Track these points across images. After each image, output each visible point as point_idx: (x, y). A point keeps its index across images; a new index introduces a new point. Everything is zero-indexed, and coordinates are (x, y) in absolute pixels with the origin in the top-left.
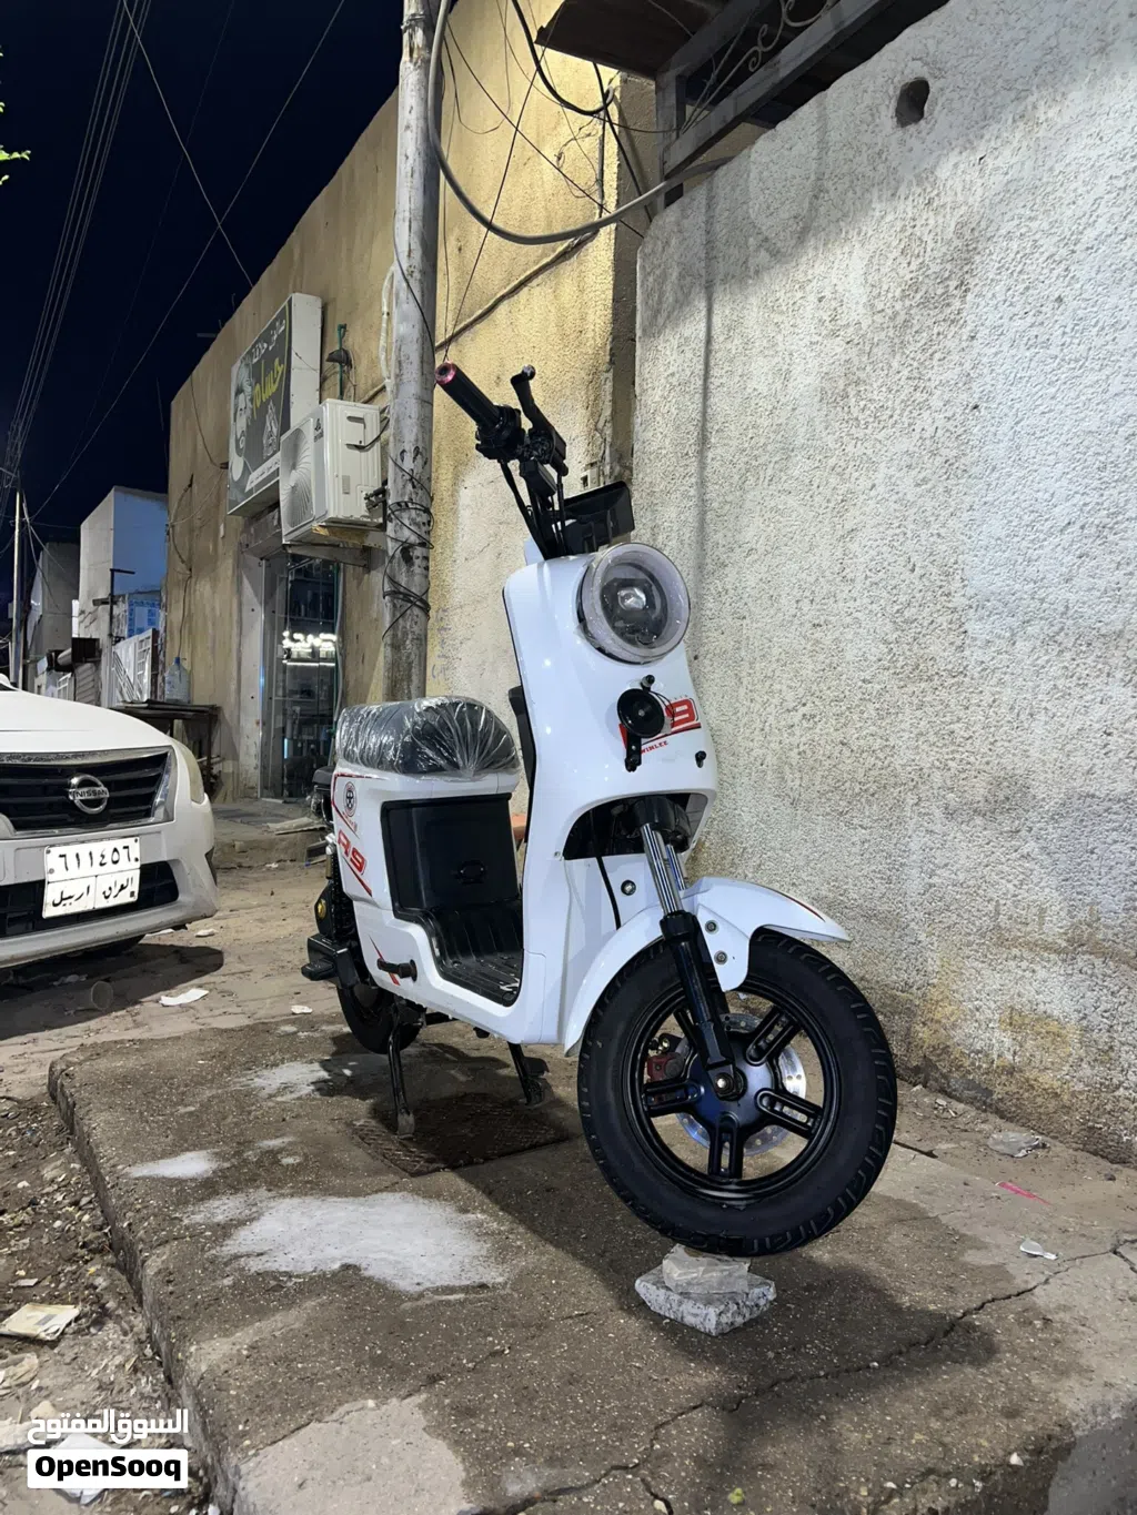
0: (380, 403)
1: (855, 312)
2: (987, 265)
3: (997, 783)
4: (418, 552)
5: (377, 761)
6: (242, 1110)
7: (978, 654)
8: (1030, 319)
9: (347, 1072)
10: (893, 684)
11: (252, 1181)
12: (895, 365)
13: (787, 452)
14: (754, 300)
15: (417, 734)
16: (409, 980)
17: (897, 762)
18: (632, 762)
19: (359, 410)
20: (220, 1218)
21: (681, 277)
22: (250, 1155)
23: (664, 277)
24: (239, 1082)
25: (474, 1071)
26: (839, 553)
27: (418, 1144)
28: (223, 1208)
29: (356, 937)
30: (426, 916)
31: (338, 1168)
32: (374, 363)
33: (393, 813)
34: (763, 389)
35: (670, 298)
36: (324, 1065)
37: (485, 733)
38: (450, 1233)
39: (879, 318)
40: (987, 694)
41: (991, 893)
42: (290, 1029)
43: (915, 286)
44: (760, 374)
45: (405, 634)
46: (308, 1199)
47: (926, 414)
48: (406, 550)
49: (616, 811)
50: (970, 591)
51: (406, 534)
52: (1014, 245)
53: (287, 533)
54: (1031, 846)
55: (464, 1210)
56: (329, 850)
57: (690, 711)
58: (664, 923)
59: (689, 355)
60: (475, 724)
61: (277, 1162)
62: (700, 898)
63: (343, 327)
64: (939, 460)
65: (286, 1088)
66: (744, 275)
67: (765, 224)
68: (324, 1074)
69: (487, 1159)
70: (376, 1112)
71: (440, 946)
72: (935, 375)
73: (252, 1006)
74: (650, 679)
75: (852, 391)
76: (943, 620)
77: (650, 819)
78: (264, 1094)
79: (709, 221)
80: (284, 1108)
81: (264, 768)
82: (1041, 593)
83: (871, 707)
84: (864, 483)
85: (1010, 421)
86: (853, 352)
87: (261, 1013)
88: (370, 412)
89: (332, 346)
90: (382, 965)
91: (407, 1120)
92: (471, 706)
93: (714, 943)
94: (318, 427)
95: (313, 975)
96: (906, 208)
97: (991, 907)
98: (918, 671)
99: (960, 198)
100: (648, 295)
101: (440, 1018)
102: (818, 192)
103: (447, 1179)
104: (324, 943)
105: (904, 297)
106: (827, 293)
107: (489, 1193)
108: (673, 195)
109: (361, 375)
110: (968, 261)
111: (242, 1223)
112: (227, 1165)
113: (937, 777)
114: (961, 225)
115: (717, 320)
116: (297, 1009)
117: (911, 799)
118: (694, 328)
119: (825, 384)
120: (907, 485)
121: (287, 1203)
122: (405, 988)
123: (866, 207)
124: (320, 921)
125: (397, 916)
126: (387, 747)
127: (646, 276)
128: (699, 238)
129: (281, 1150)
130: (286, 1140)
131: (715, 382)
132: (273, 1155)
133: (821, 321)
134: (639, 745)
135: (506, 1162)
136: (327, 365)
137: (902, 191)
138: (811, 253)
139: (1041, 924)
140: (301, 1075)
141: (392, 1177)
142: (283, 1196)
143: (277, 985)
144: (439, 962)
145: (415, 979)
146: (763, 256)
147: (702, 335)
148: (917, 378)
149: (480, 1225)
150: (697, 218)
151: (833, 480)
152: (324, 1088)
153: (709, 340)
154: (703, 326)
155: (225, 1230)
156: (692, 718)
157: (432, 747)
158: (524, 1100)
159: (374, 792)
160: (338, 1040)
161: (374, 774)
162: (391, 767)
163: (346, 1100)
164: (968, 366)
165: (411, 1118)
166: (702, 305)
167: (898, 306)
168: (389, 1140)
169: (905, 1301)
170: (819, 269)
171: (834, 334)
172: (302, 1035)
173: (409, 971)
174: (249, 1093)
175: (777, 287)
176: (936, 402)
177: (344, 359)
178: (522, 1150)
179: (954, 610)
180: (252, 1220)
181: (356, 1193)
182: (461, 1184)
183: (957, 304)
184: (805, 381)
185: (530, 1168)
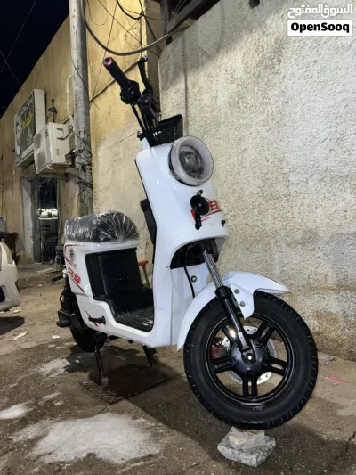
0: (68, 124)
1: (240, 73)
2: (287, 52)
3: (305, 232)
4: (88, 167)
5: (83, 238)
6: (36, 382)
7: (295, 188)
8: (305, 70)
9: (78, 361)
10: (263, 202)
11: (43, 416)
12: (256, 90)
13: (218, 125)
14: (202, 74)
15: (98, 226)
16: (102, 324)
17: (267, 229)
18: (198, 226)
19: (61, 126)
20: (30, 437)
21: (175, 68)
22: (41, 403)
23: (169, 69)
24: (34, 371)
25: (127, 355)
26: (240, 157)
27: (111, 389)
28: (30, 432)
29: (78, 308)
30: (108, 298)
31: (79, 405)
32: (65, 111)
33: (91, 259)
34: (208, 104)
35: (171, 76)
36: (68, 359)
37: (126, 224)
38: (132, 430)
39: (249, 75)
40: (299, 201)
41: (306, 271)
42: (53, 346)
43: (261, 62)
44: (206, 99)
45: (85, 196)
46: (68, 422)
47: (268, 107)
48: (83, 167)
49: (190, 247)
50: (290, 167)
51: (83, 161)
52: (297, 44)
53: (38, 170)
54: (320, 254)
55: (135, 418)
56: (64, 276)
57: (216, 204)
58: (217, 292)
59: (179, 95)
60: (121, 221)
61: (53, 405)
62: (230, 280)
63: (53, 100)
64: (274, 122)
65: (54, 371)
66: (197, 65)
67: (204, 47)
68: (68, 363)
69: (140, 392)
70: (91, 377)
71: (115, 310)
72: (271, 92)
73: (36, 338)
74: (201, 192)
75: (240, 101)
76: (281, 178)
77: (206, 249)
78: (45, 374)
79: (184, 48)
80: (54, 380)
81: (34, 253)
82: (317, 164)
83: (256, 211)
84: (247, 133)
85: (300, 106)
86: (240, 88)
87: (41, 339)
88: (65, 127)
89: (50, 106)
90: (91, 319)
91: (105, 380)
92: (119, 214)
93: (239, 298)
94: (47, 132)
95: (61, 325)
96: (256, 36)
97: (306, 276)
98: (273, 196)
99: (276, 30)
100: (163, 76)
101: (113, 338)
102: (223, 34)
103: (124, 403)
104: (65, 313)
105: (257, 66)
106: (229, 68)
107: (144, 408)
108: (169, 40)
109: (61, 115)
110: (280, 52)
111: (39, 438)
112: (31, 409)
113: (283, 233)
114: (276, 40)
115: (189, 82)
116: (54, 337)
117: (273, 241)
118: (181, 85)
119: (231, 100)
120: (263, 132)
121: (60, 425)
122: (101, 328)
123: (241, 37)
124: (62, 304)
125: (95, 299)
126: (86, 232)
127: (161, 69)
128: (181, 54)
129: (54, 400)
130: (56, 394)
131: (190, 103)
132: (50, 401)
133: (227, 78)
134: (200, 218)
135: (147, 393)
136: (48, 113)
137: (254, 30)
138: (222, 55)
139: (326, 281)
140: (59, 365)
141: (102, 406)
142: (57, 421)
143: (45, 328)
144: (115, 316)
145: (105, 323)
146: (204, 57)
147: (184, 87)
148: (265, 95)
149: (143, 424)
150: (179, 47)
151: (236, 133)
152: (69, 369)
153: (186, 89)
154: (184, 85)
155: (32, 443)
156: (217, 207)
157: (105, 231)
158: (149, 365)
159: (83, 251)
160: (72, 348)
161: (81, 243)
162: (89, 240)
163: (79, 374)
164: (283, 88)
165: (107, 379)
166: (183, 77)
167: (255, 70)
168: (98, 389)
169: (324, 437)
170: (225, 60)
171: (232, 82)
172: (58, 348)
173: (102, 321)
174: (39, 375)
175: (211, 68)
176: (272, 102)
177: (54, 111)
178: (152, 387)
179: (284, 174)
180: (45, 436)
181: (89, 416)
182: (130, 405)
183: (277, 67)
184: (223, 99)
185: (157, 394)
